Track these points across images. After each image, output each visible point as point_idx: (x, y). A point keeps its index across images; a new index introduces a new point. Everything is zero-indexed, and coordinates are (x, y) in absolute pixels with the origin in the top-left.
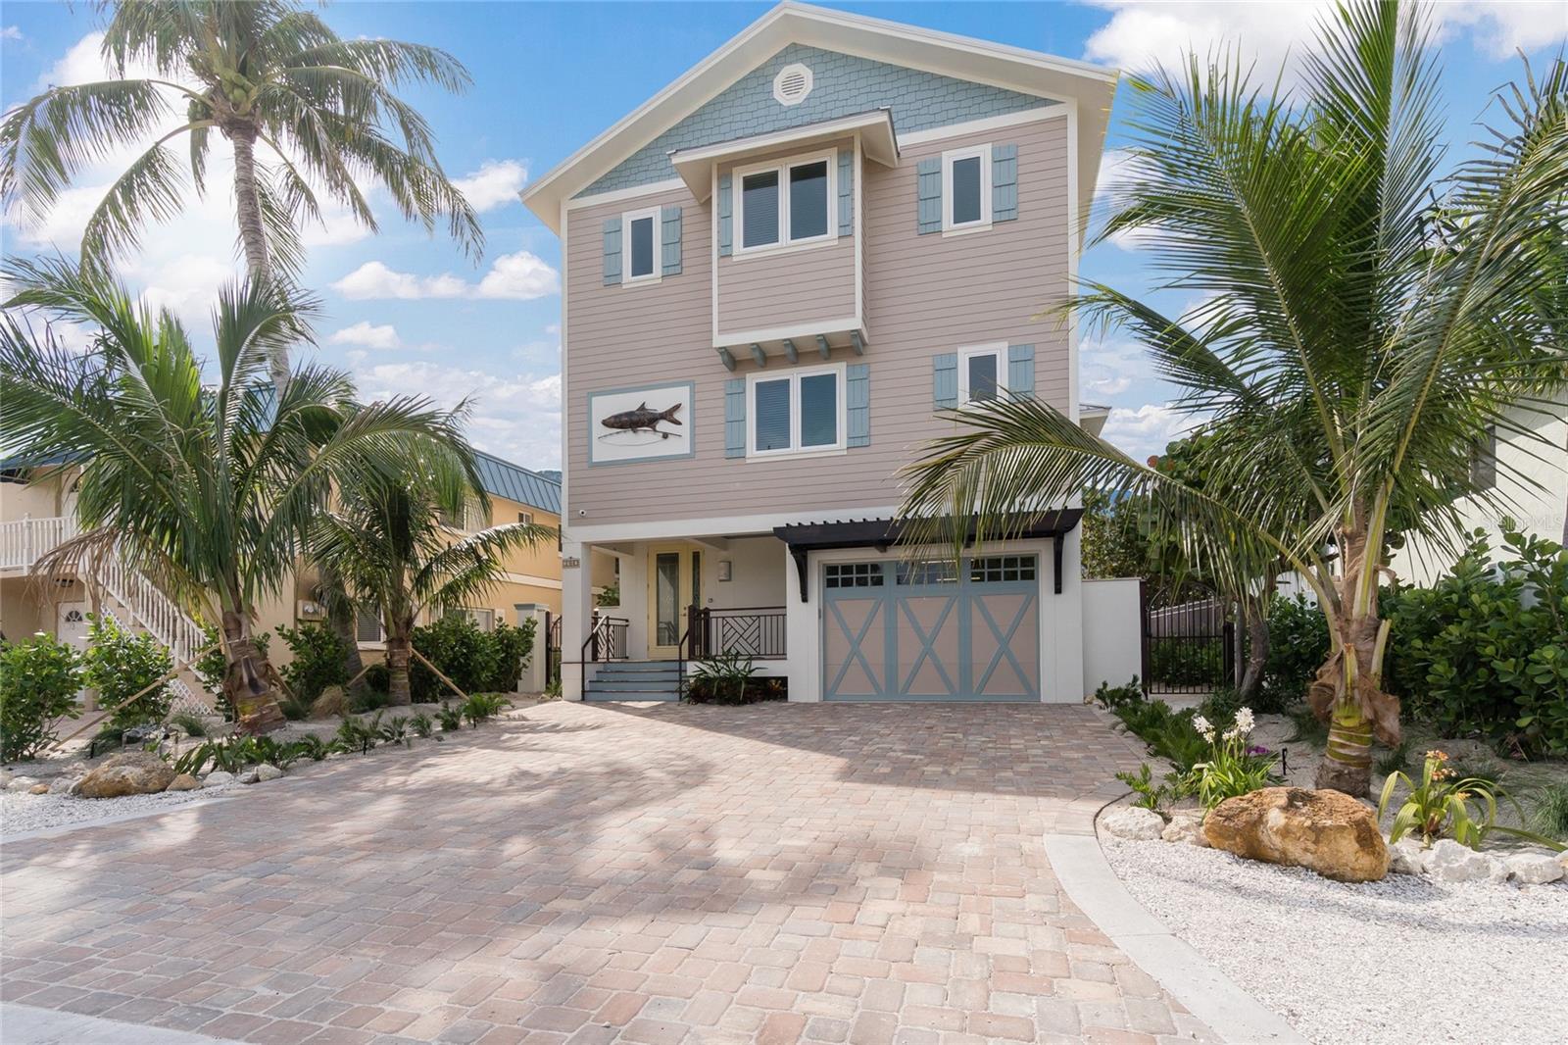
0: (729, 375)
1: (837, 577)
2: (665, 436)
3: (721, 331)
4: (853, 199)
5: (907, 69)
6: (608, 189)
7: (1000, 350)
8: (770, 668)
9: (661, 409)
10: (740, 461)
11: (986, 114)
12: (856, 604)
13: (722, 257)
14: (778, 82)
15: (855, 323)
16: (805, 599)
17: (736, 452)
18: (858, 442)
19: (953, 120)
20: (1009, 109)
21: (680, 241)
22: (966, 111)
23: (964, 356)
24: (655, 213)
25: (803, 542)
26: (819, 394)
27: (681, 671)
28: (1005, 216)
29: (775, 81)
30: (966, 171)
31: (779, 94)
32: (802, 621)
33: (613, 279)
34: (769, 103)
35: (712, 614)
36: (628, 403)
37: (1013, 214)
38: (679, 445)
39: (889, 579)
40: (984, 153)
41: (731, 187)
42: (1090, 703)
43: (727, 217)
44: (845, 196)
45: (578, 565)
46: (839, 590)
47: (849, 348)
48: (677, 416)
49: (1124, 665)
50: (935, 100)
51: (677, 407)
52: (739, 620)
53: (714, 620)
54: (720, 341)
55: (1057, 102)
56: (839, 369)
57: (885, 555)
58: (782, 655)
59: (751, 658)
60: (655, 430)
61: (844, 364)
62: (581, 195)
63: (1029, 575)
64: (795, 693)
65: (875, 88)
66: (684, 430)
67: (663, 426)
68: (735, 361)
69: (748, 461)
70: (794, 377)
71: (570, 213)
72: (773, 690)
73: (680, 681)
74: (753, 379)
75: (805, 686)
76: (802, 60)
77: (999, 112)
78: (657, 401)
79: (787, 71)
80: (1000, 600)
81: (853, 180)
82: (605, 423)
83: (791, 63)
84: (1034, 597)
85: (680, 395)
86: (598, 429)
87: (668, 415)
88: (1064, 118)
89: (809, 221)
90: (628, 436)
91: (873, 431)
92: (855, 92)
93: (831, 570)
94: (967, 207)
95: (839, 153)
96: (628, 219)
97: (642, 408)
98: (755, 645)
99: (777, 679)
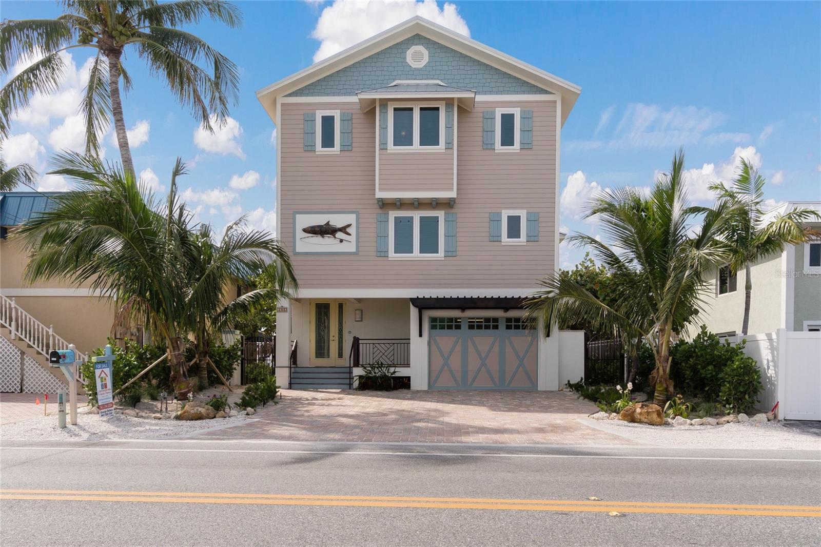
0: (379, 211)
1: (436, 324)
2: (341, 241)
3: (380, 190)
4: (453, 130)
5: (479, 61)
6: (307, 95)
7: (523, 214)
8: (402, 372)
9: (339, 226)
10: (385, 258)
11: (517, 93)
12: (447, 339)
13: (381, 149)
14: (409, 53)
15: (453, 194)
16: (421, 335)
17: (383, 253)
18: (450, 253)
19: (501, 93)
20: (529, 92)
21: (351, 132)
22: (508, 89)
23: (505, 214)
24: (337, 114)
25: (422, 304)
26: (429, 227)
27: (351, 373)
28: (525, 146)
29: (407, 52)
30: (508, 120)
31: (409, 60)
32: (419, 347)
33: (310, 148)
34: (404, 64)
35: (360, 341)
36: (319, 220)
37: (530, 146)
38: (350, 246)
39: (465, 326)
40: (517, 112)
41: (387, 112)
42: (562, 390)
43: (384, 128)
44: (449, 127)
45: (287, 311)
46: (438, 331)
47: (447, 204)
48: (348, 230)
49: (577, 373)
50: (492, 80)
51: (349, 226)
52: (382, 345)
53: (361, 345)
54: (379, 195)
55: (554, 94)
56: (440, 214)
57: (464, 314)
58: (407, 365)
59: (389, 366)
60: (335, 237)
61: (443, 212)
62: (290, 95)
63: (534, 328)
64: (414, 385)
65: (462, 68)
66: (353, 238)
67: (340, 235)
68: (385, 205)
69: (390, 259)
70: (416, 216)
71: (282, 105)
72: (401, 385)
73: (350, 378)
74: (393, 215)
75: (419, 381)
76: (422, 44)
77: (524, 93)
78: (337, 221)
79: (414, 48)
80: (519, 339)
81: (453, 120)
82: (305, 230)
83: (416, 45)
84: (535, 339)
85: (350, 219)
86: (300, 234)
87: (343, 230)
88: (555, 102)
89: (430, 137)
90: (318, 239)
91: (458, 249)
92: (451, 68)
93: (433, 320)
94: (508, 139)
95: (446, 104)
96: (319, 114)
97: (328, 223)
98: (391, 359)
99: (406, 377)
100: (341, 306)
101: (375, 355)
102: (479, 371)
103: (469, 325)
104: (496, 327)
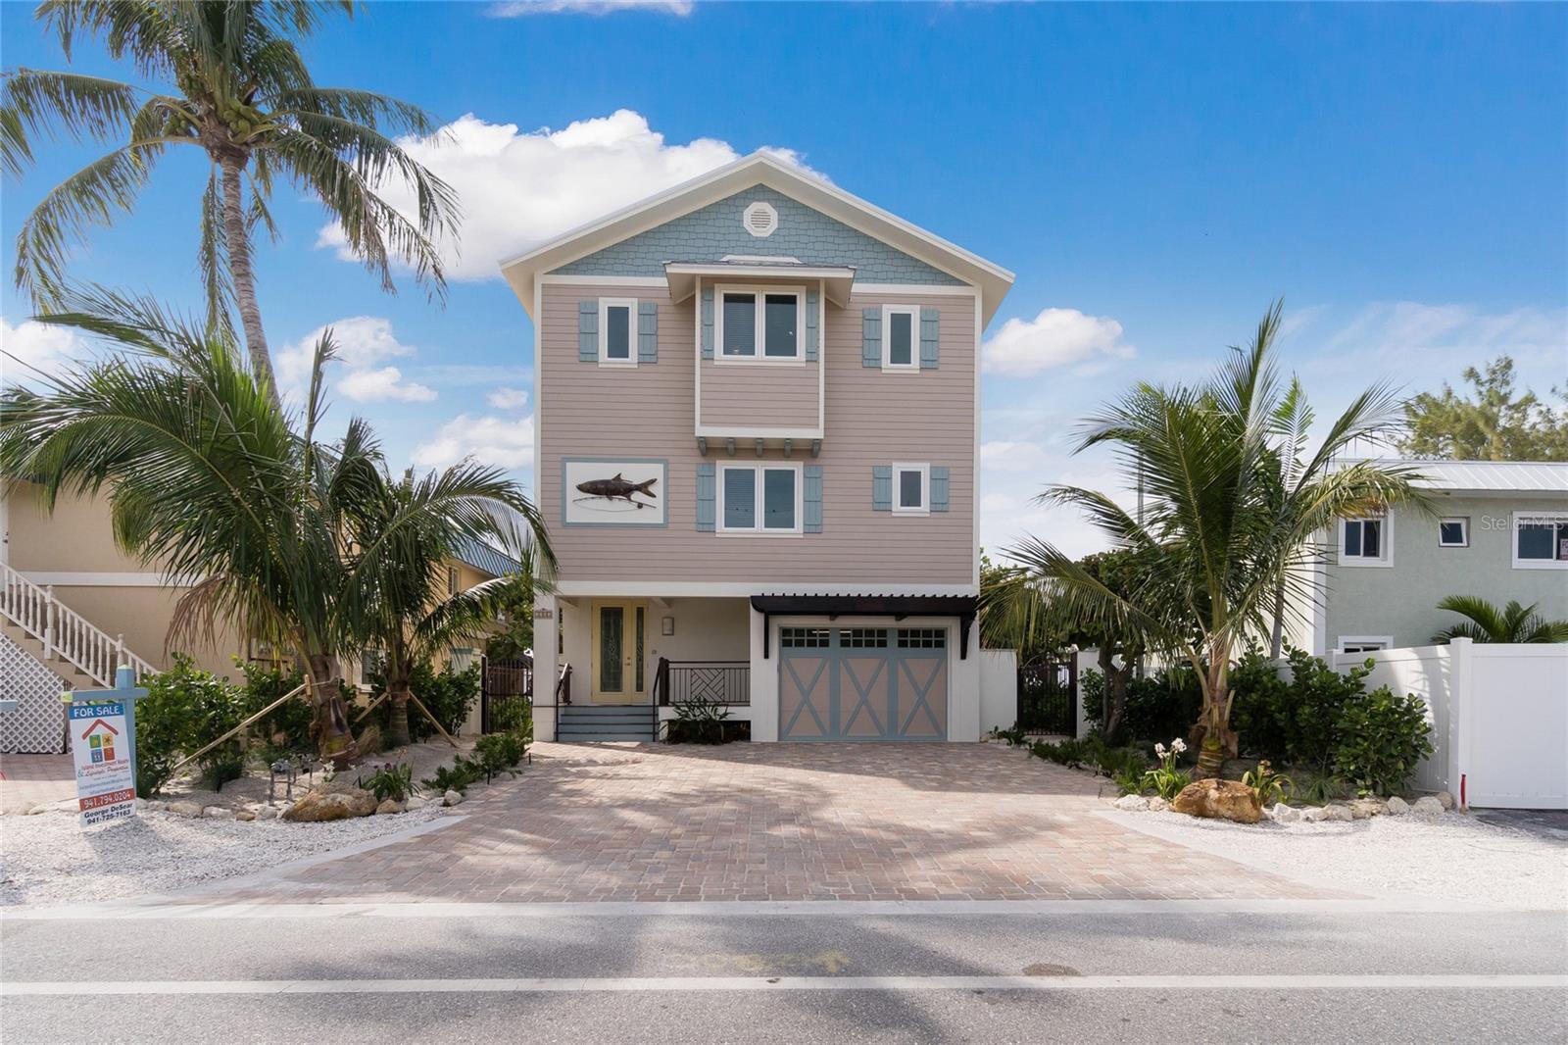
0: (701, 460)
1: (790, 639)
2: (640, 506)
3: (702, 423)
4: (818, 332)
5: (856, 230)
6: (585, 273)
7: (924, 469)
8: (737, 714)
9: (637, 481)
10: (711, 535)
11: (916, 282)
12: (807, 661)
13: (705, 359)
14: (748, 214)
15: (817, 433)
16: (766, 656)
17: (707, 527)
18: (812, 528)
19: (891, 281)
20: (934, 282)
21: (656, 335)
22: (901, 275)
23: (897, 469)
24: (632, 304)
25: (769, 606)
26: (779, 485)
27: (655, 715)
28: (928, 364)
29: (745, 212)
30: (901, 323)
31: (747, 224)
32: (764, 674)
33: (589, 356)
34: (740, 230)
35: (671, 666)
36: (605, 472)
37: (935, 365)
38: (654, 514)
39: (835, 642)
40: (915, 312)
41: (713, 300)
42: (986, 741)
43: (708, 325)
44: (812, 328)
45: (551, 617)
46: (794, 649)
47: (809, 451)
48: (651, 489)
49: (1007, 714)
50: (877, 261)
51: (652, 482)
52: (706, 672)
53: (671, 672)
54: (701, 431)
55: (966, 284)
56: (797, 467)
57: (832, 622)
58: (745, 702)
59: (717, 704)
60: (630, 500)
61: (802, 463)
62: (557, 272)
63: (941, 644)
64: (758, 734)
65: (830, 239)
66: (659, 502)
67: (637, 496)
68: (710, 449)
69: (717, 536)
70: (760, 468)
71: (544, 286)
72: (737, 733)
73: (654, 724)
74: (722, 466)
75: (764, 729)
76: (768, 201)
77: (925, 282)
78: (633, 474)
79: (755, 207)
80: (919, 662)
81: (819, 317)
82: (581, 488)
83: (759, 200)
84: (944, 660)
85: (653, 471)
86: (572, 493)
87: (643, 488)
88: (973, 298)
89: (781, 342)
90: (602, 502)
91: (825, 521)
92: (812, 239)
93: (785, 632)
94: (901, 353)
95: (807, 292)
96: (604, 305)
97: (618, 477)
98: (720, 693)
99: (744, 722)
100: (640, 612)
101: (694, 688)
102: (857, 712)
103: (842, 641)
104: (882, 644)
